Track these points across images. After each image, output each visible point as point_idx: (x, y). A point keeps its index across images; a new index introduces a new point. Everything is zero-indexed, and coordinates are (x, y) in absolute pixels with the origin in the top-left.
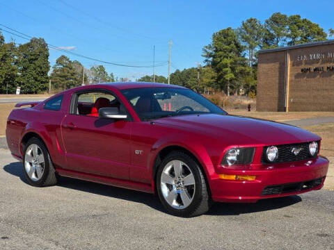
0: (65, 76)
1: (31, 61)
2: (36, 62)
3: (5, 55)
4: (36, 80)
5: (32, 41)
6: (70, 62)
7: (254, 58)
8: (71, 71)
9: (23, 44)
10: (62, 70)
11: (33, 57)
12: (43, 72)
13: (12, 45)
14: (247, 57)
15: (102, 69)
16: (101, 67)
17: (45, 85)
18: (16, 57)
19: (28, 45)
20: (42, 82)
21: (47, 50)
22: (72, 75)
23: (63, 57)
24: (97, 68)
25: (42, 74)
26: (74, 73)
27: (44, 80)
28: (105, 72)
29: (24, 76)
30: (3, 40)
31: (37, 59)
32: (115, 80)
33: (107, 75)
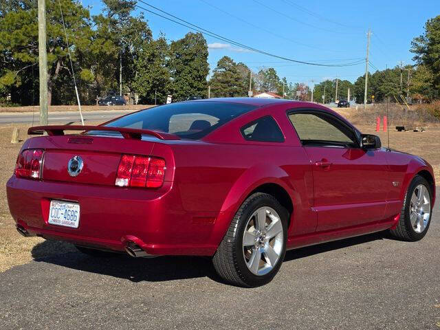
0: (227, 82)
1: (186, 62)
2: (192, 63)
3: (153, 55)
4: (192, 87)
5: (187, 36)
6: (234, 64)
8: (235, 76)
9: (175, 41)
10: (224, 75)
11: (188, 57)
12: (200, 77)
13: (162, 42)
15: (272, 72)
16: (272, 70)
17: (203, 93)
18: (167, 58)
19: (183, 41)
20: (199, 90)
21: (206, 48)
22: (237, 80)
23: (226, 58)
24: (267, 72)
25: (199, 79)
26: (239, 78)
27: (201, 86)
28: (276, 76)
29: (177, 81)
30: (150, 34)
31: (193, 60)
32: (288, 86)
33: (279, 79)
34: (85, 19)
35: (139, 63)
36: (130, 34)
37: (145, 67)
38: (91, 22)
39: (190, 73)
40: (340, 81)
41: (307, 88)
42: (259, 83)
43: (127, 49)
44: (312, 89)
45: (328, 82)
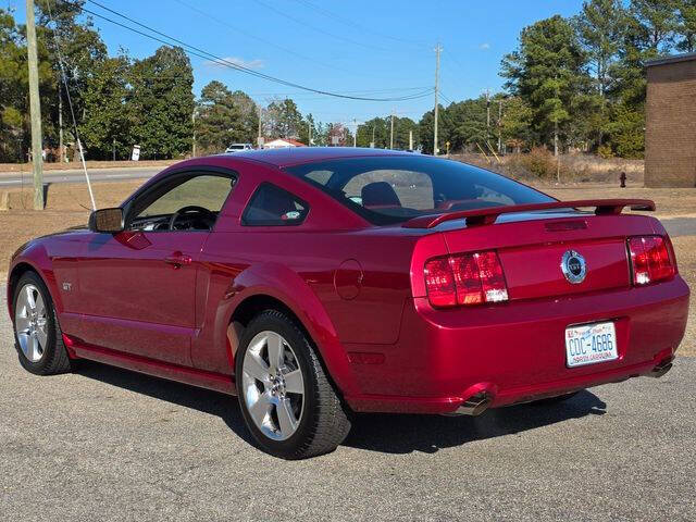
0: (219, 123)
1: (158, 93)
2: (168, 95)
3: (109, 83)
4: (169, 132)
5: (158, 52)
6: (229, 93)
7: (607, 77)
8: (231, 112)
9: (141, 60)
10: (213, 110)
11: (162, 86)
12: (182, 115)
13: (122, 62)
14: (594, 75)
15: (290, 106)
16: (288, 102)
17: (186, 141)
18: (129, 87)
19: (152, 61)
20: (181, 135)
21: (189, 71)
22: (234, 119)
23: (215, 85)
24: (281, 105)
25: (180, 119)
26: (237, 117)
27: (184, 130)
28: (296, 113)
29: (145, 123)
30: (103, 51)
31: (169, 89)
32: (317, 127)
33: (301, 118)
34: (7, 30)
35: (88, 96)
36: (74, 52)
37: (99, 102)
38: (15, 34)
39: (167, 109)
40: (396, 118)
41: (346, 130)
42: (267, 121)
43: (69, 74)
44: (354, 132)
45: (378, 121)
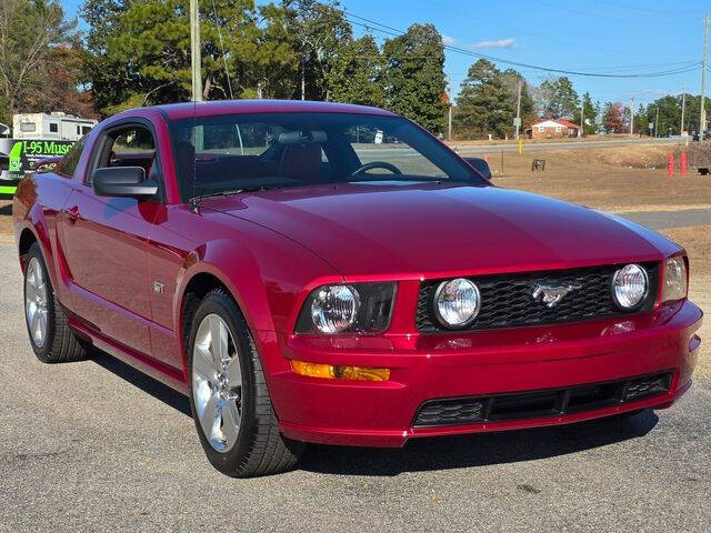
0: (486, 103)
1: (409, 72)
2: (418, 75)
3: (354, 63)
4: (418, 113)
5: (410, 30)
6: (497, 72)
8: (499, 92)
9: (392, 38)
10: (481, 91)
11: (411, 65)
12: (432, 96)
13: (368, 42)
15: (565, 85)
16: (564, 81)
17: (436, 122)
18: (378, 68)
19: (403, 39)
20: (430, 117)
21: (441, 48)
22: (502, 98)
23: (483, 63)
24: (556, 84)
25: (430, 100)
26: (504, 96)
27: (434, 111)
28: (571, 91)
29: (394, 104)
30: (348, 30)
31: (420, 69)
32: (594, 107)
33: (576, 97)
34: (247, 12)
35: (332, 77)
36: (317, 32)
37: (342, 82)
38: (256, 16)
39: (416, 90)
40: (689, 97)
41: (627, 110)
42: (541, 104)
43: (314, 55)
45: (669, 99)
